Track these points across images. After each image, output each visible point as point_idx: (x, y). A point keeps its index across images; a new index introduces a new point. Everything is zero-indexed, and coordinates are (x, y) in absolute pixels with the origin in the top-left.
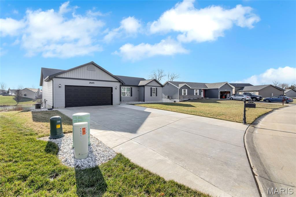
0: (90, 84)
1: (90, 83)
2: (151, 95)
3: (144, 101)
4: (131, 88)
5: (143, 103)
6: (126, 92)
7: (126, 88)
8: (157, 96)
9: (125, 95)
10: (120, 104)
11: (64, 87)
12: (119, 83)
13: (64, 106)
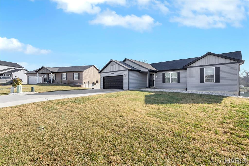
2: (202, 81)
6: (171, 78)
7: (171, 73)
8: (219, 82)
9: (170, 82)
10: (128, 89)
11: (103, 77)
12: (128, 71)
13: (103, 88)
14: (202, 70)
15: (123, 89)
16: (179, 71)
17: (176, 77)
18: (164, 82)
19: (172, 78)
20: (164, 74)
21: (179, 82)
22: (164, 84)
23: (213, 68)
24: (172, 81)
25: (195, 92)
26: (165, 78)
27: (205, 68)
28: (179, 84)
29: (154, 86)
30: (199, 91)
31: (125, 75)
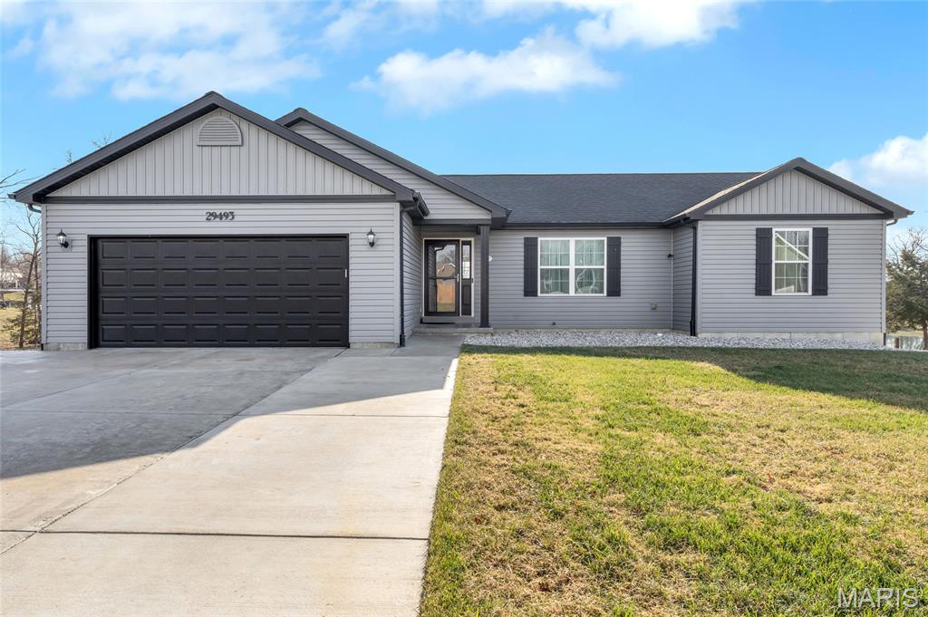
0: (209, 224)
1: (212, 215)
2: (763, 288)
3: (693, 333)
4: (614, 246)
5: (683, 340)
6: (572, 267)
7: (572, 241)
8: (826, 294)
9: (566, 290)
10: (397, 341)
11: (86, 243)
12: (397, 206)
13: (85, 340)
14: (763, 238)
15: (351, 340)
16: (614, 234)
17: (600, 263)
18: (530, 290)
19: (578, 271)
20: (531, 246)
21: (614, 290)
22: (530, 299)
23: (807, 229)
24: (580, 285)
25: (732, 339)
26: (539, 267)
27: (777, 229)
28: (614, 299)
29: (467, 311)
30: (751, 336)
31: (371, 233)
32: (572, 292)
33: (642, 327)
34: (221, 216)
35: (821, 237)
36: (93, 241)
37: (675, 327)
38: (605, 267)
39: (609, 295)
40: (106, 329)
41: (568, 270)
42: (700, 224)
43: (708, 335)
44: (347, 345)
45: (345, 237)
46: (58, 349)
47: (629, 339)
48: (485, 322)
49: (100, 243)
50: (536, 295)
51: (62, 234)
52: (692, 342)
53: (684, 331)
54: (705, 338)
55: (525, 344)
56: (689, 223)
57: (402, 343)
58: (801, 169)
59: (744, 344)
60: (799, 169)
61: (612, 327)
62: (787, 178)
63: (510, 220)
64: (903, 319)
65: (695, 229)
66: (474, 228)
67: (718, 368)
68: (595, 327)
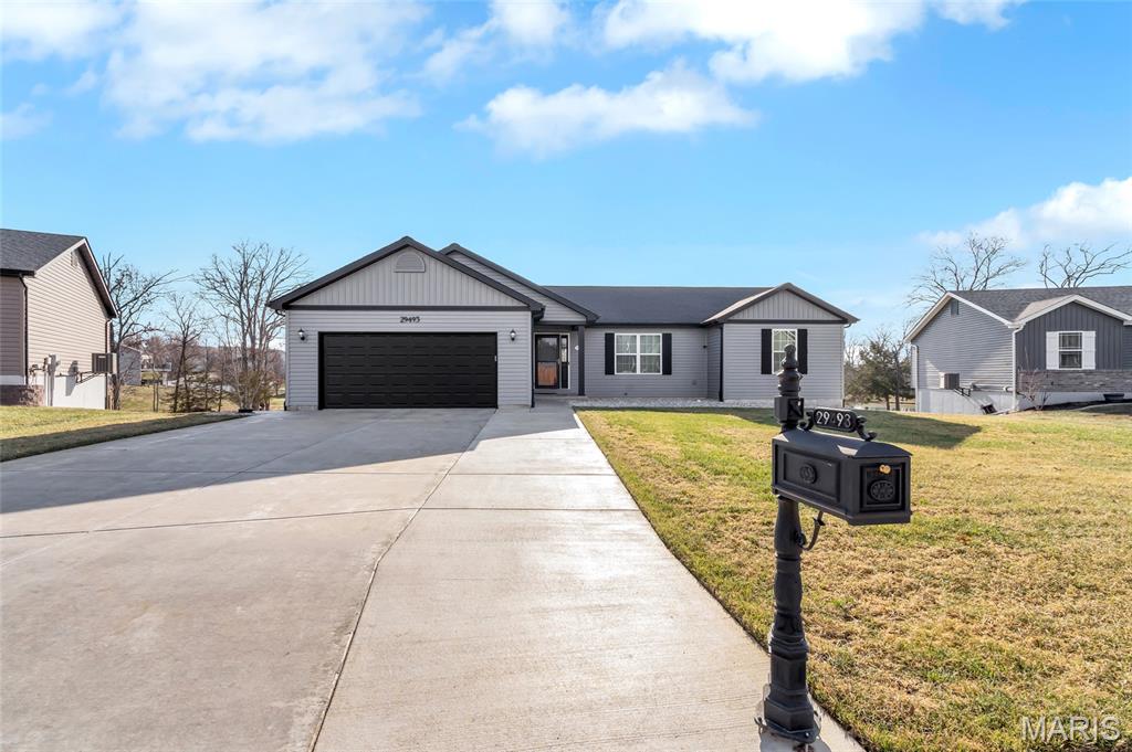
0: (402, 325)
1: (404, 319)
2: (766, 369)
3: (721, 400)
4: (667, 340)
5: (715, 403)
6: (638, 354)
7: (638, 335)
8: (807, 373)
9: (634, 370)
10: (530, 404)
11: (317, 337)
12: (530, 313)
13: (317, 403)
14: (766, 335)
15: (499, 403)
16: (667, 331)
17: (657, 351)
18: (609, 370)
19: (642, 357)
20: (609, 339)
21: (667, 370)
22: (610, 377)
23: (794, 329)
24: (642, 367)
25: (746, 403)
26: (616, 354)
27: (776, 330)
28: (667, 377)
29: (565, 385)
30: (758, 401)
31: (513, 332)
32: (638, 372)
33: (686, 396)
34: (410, 319)
35: (803, 335)
36: (322, 335)
37: (709, 397)
38: (661, 354)
39: (664, 374)
40: (330, 396)
41: (635, 357)
42: (725, 325)
43: (732, 401)
44: (496, 407)
45: (495, 334)
46: (297, 410)
47: (679, 404)
48: (582, 392)
49: (326, 338)
50: (613, 373)
51: (301, 331)
52: (721, 405)
53: (715, 399)
54: (728, 402)
55: (612, 406)
56: (718, 325)
57: (533, 406)
58: (789, 290)
59: (753, 406)
60: (788, 290)
61: (665, 396)
62: (781, 295)
63: (597, 322)
64: (873, 393)
65: (722, 329)
66: (573, 327)
67: (737, 418)
68: (655, 397)
